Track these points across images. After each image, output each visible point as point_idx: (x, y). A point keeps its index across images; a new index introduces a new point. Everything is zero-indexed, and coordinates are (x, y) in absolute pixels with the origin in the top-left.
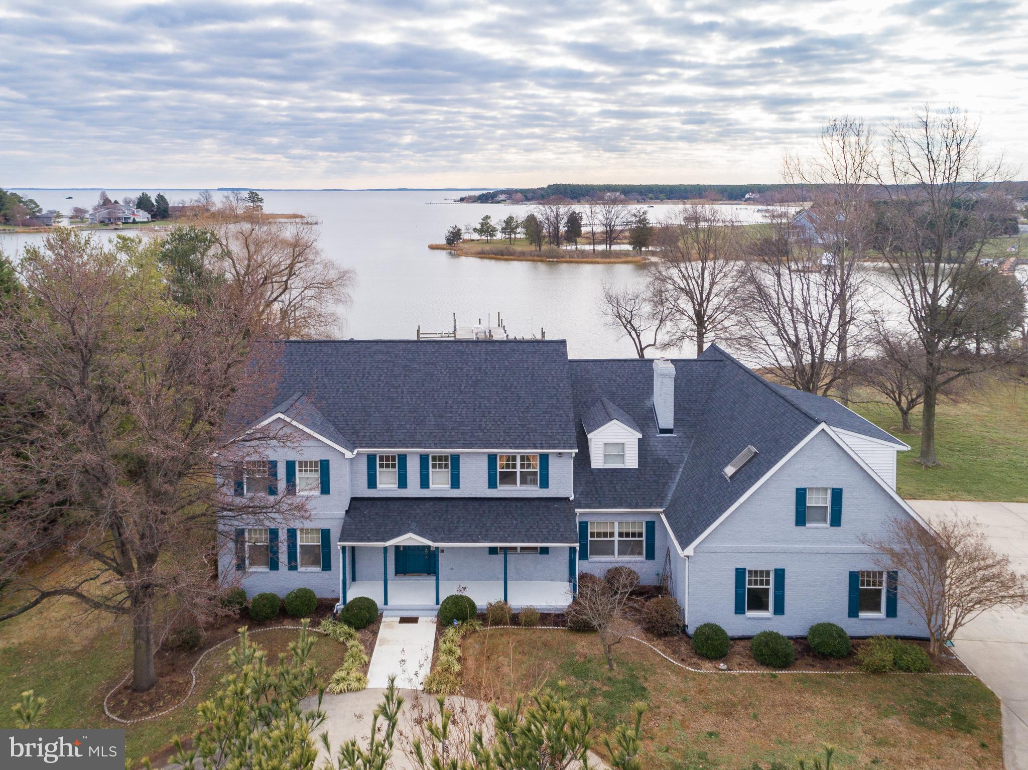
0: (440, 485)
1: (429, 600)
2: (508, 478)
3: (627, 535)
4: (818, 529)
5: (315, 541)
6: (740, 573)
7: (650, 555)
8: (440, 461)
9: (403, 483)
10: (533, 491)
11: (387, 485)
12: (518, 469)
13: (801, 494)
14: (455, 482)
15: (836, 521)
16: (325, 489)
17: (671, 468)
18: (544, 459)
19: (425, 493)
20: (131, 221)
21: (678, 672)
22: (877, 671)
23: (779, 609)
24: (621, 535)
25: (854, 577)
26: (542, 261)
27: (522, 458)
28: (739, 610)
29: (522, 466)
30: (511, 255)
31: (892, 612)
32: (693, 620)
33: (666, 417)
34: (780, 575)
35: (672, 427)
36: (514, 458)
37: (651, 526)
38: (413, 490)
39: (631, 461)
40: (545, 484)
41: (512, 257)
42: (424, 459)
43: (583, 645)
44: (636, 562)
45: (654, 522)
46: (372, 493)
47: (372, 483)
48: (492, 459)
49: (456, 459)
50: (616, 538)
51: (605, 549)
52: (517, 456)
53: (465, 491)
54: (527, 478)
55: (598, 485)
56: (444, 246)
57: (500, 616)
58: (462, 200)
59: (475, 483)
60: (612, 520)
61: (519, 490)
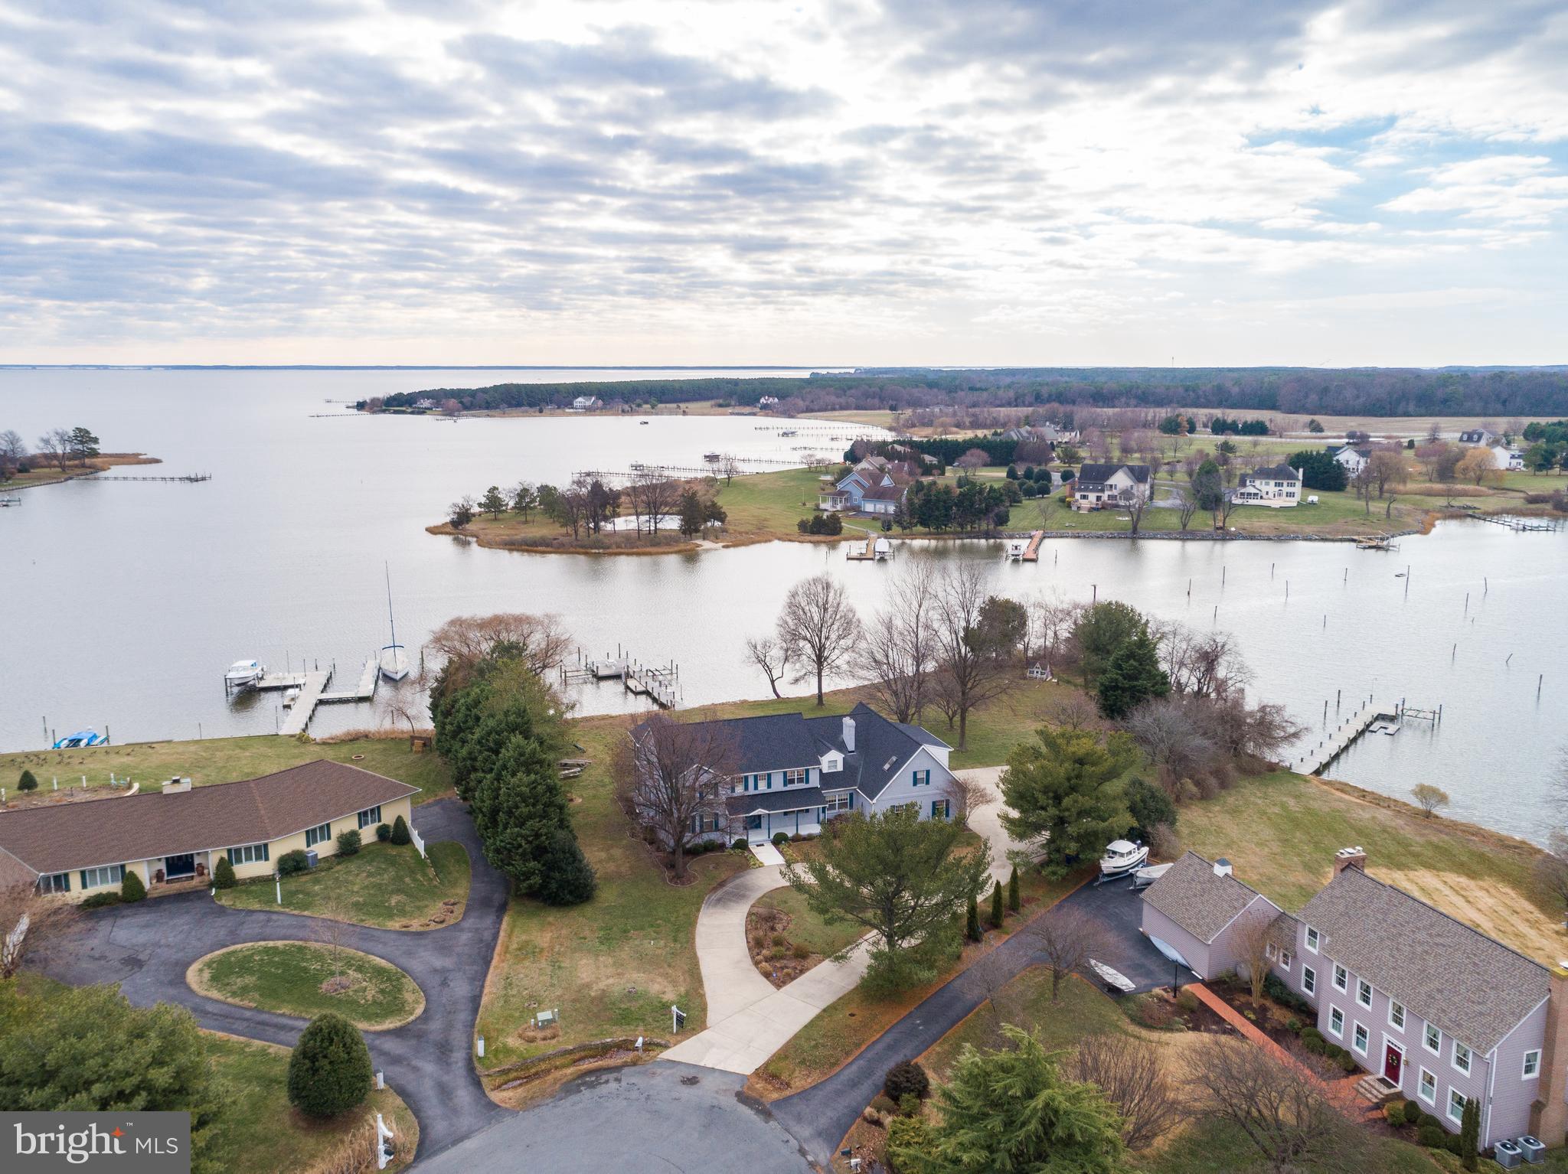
0: (762, 787)
1: (766, 837)
2: (792, 781)
3: (842, 800)
4: (921, 786)
6: (893, 808)
7: (852, 807)
8: (762, 777)
9: (746, 788)
10: (803, 786)
12: (796, 777)
13: (915, 774)
14: (769, 786)
15: (928, 782)
17: (857, 769)
18: (807, 771)
19: (757, 792)
24: (839, 800)
25: (933, 803)
27: (798, 772)
29: (798, 775)
30: (547, 545)
31: (948, 815)
33: (851, 746)
35: (854, 749)
37: (852, 795)
38: (751, 791)
39: (840, 768)
40: (807, 782)
41: (549, 549)
42: (756, 777)
44: (846, 811)
45: (853, 793)
46: (734, 795)
47: (733, 790)
48: (785, 774)
49: (769, 776)
50: (837, 802)
51: (832, 807)
52: (795, 772)
53: (774, 789)
54: (800, 780)
55: (828, 780)
56: (450, 529)
57: (797, 839)
58: (361, 406)
59: (778, 785)
60: (836, 794)
61: (797, 786)
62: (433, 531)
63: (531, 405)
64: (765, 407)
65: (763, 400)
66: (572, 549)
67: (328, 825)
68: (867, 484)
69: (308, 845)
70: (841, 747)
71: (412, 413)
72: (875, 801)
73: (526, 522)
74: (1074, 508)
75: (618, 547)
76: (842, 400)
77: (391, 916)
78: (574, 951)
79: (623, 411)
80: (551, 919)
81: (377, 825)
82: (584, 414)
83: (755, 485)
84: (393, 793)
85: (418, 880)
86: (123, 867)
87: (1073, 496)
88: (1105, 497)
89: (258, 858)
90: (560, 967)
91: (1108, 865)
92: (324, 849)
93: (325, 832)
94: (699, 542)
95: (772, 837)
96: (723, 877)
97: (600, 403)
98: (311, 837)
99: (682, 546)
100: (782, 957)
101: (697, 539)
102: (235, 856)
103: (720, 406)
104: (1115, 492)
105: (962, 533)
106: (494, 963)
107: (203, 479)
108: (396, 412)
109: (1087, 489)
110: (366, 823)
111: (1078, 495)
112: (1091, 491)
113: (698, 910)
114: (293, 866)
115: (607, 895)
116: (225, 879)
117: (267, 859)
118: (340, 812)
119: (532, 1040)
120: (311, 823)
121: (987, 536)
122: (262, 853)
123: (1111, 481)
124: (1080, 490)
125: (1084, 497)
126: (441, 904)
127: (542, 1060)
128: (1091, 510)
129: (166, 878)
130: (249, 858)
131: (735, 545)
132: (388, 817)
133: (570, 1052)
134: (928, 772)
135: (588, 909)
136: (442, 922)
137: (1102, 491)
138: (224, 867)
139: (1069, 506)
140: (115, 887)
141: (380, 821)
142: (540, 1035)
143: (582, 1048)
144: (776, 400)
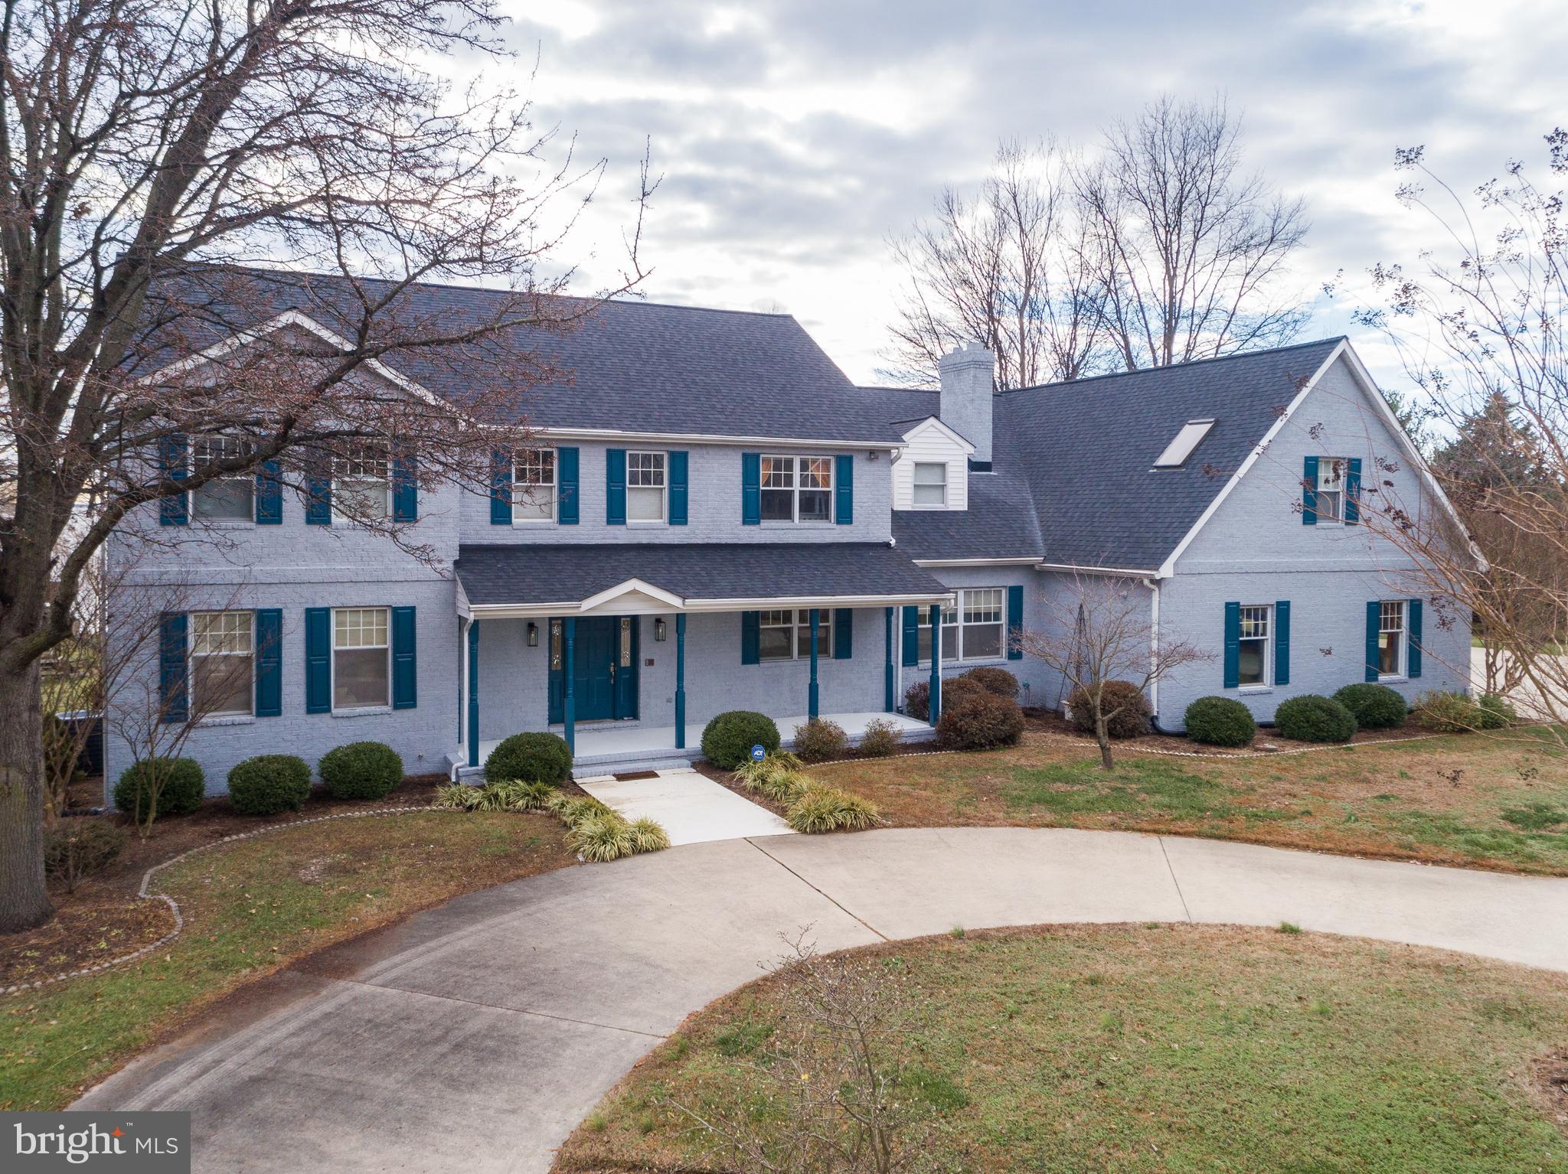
1: (665, 742)
3: (978, 616)
6: (1229, 612)
9: (569, 513)
10: (824, 531)
11: (533, 518)
12: (797, 487)
13: (1311, 469)
14: (678, 513)
15: (1352, 515)
16: (405, 510)
18: (845, 464)
19: (618, 535)
24: (967, 617)
25: (1374, 612)
27: (804, 466)
29: (803, 483)
32: (1173, 707)
33: (980, 440)
34: (1281, 612)
35: (988, 458)
36: (789, 465)
37: (1016, 598)
38: (592, 527)
39: (957, 499)
40: (845, 516)
42: (615, 458)
44: (994, 664)
45: (1021, 588)
46: (501, 536)
47: (501, 513)
48: (750, 462)
49: (679, 461)
50: (961, 623)
52: (795, 458)
53: (699, 529)
54: (814, 506)
55: (919, 531)
57: (827, 749)
59: (718, 517)
60: (958, 584)
61: (797, 530)
72: (1166, 570)
95: (694, 740)
96: (370, 912)
134: (1355, 468)
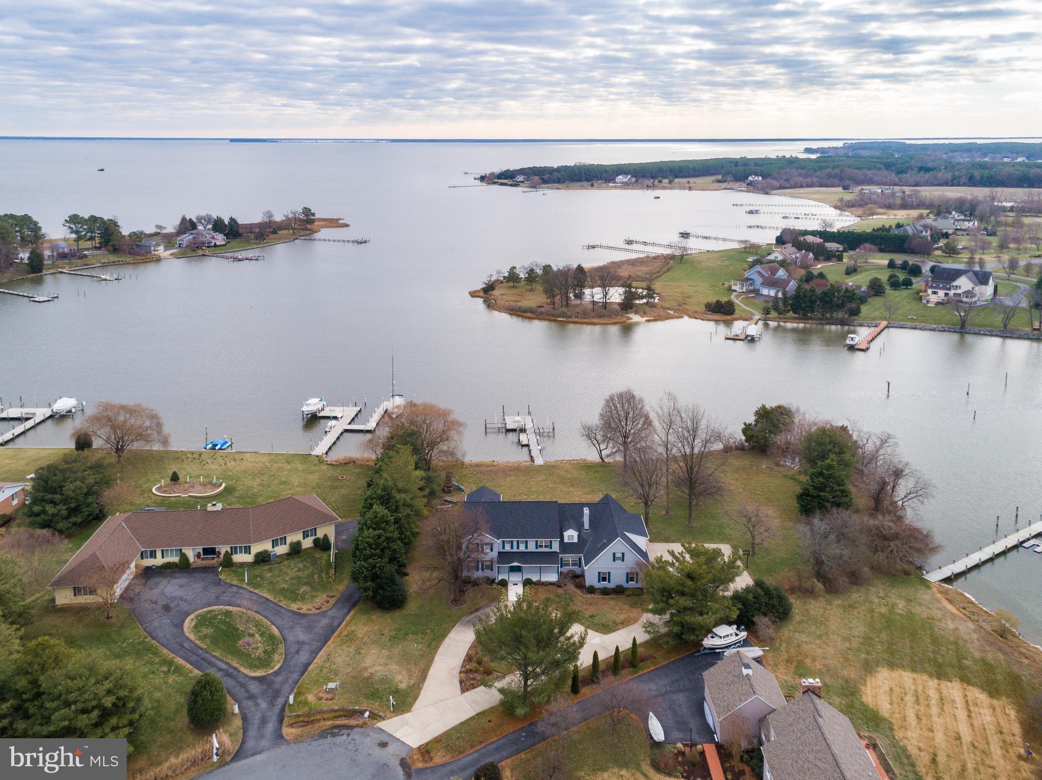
0: (522, 548)
1: (520, 579)
2: (541, 546)
3: (574, 561)
4: (618, 562)
5: (488, 563)
6: (599, 573)
7: (580, 566)
8: (522, 542)
9: (512, 548)
10: (548, 550)
11: (508, 548)
12: (544, 544)
13: (614, 554)
14: (526, 548)
15: (623, 560)
16: (492, 550)
17: (587, 542)
18: (551, 541)
19: (518, 551)
20: (213, 244)
21: (583, 597)
22: (628, 596)
23: (609, 581)
24: (572, 561)
25: (627, 574)
26: (555, 321)
27: (545, 541)
28: (599, 582)
30: (533, 313)
31: (637, 582)
32: (588, 584)
33: (586, 526)
34: (609, 573)
35: (588, 529)
37: (580, 559)
38: (515, 550)
39: (576, 540)
40: (551, 548)
42: (518, 541)
43: (560, 591)
44: (576, 568)
46: (504, 551)
47: (504, 548)
48: (537, 541)
49: (527, 542)
50: (570, 562)
51: (568, 565)
52: (543, 541)
53: (529, 550)
54: (546, 546)
55: (566, 547)
56: (482, 294)
57: (539, 583)
58: (482, 179)
59: (532, 547)
60: (569, 557)
61: (544, 550)
62: (473, 294)
63: (588, 180)
64: (751, 184)
65: (750, 178)
66: (546, 317)
67: (285, 537)
68: (766, 275)
69: (273, 547)
70: (579, 527)
71: (511, 185)
72: (586, 568)
73: (531, 290)
74: (924, 301)
75: (577, 317)
76: (809, 180)
77: (295, 600)
78: (373, 642)
79: (647, 186)
80: (374, 617)
81: (314, 537)
82: (621, 188)
83: (700, 262)
84: (325, 519)
85: (322, 577)
86: (181, 550)
87: (926, 291)
88: (952, 293)
89: (246, 552)
90: (359, 653)
91: (708, 642)
92: (282, 550)
93: (283, 540)
94: (631, 316)
95: (523, 580)
96: (481, 604)
97: (634, 179)
98: (275, 543)
99: (618, 319)
100: (476, 671)
101: (631, 313)
102: (234, 550)
103: (719, 181)
104: (959, 291)
105: (822, 319)
106: (328, 643)
107: (365, 242)
108: (502, 184)
109: (937, 287)
110: (308, 536)
111: (930, 291)
112: (941, 289)
113: (453, 627)
114: (263, 559)
115: (412, 607)
116: (228, 563)
117: (250, 553)
118: (292, 530)
119: (320, 699)
120: (275, 536)
121: (843, 323)
122: (247, 550)
123: (955, 283)
124: (932, 287)
125: (934, 293)
126: (325, 596)
127: (319, 713)
128: (938, 304)
129: (202, 556)
130: (241, 552)
131: (655, 320)
132: (320, 534)
133: (336, 711)
134: (623, 554)
135: (397, 614)
136: (318, 609)
137: (949, 289)
138: (228, 556)
139: (921, 299)
140: (175, 559)
141: (316, 535)
142: (325, 696)
143: (343, 710)
144: (760, 178)
